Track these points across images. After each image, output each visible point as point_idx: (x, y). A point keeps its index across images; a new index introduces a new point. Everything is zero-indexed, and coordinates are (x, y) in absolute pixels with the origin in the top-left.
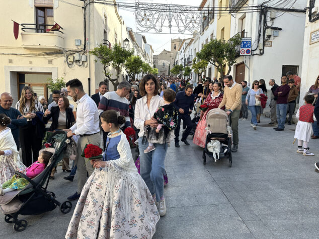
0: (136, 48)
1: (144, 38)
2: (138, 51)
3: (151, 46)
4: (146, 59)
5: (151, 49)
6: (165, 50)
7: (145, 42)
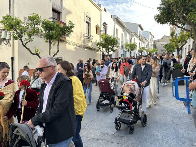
0: (129, 33)
1: (140, 26)
2: (132, 36)
3: (150, 33)
4: (144, 42)
5: (151, 35)
6: (165, 35)
7: (142, 29)
